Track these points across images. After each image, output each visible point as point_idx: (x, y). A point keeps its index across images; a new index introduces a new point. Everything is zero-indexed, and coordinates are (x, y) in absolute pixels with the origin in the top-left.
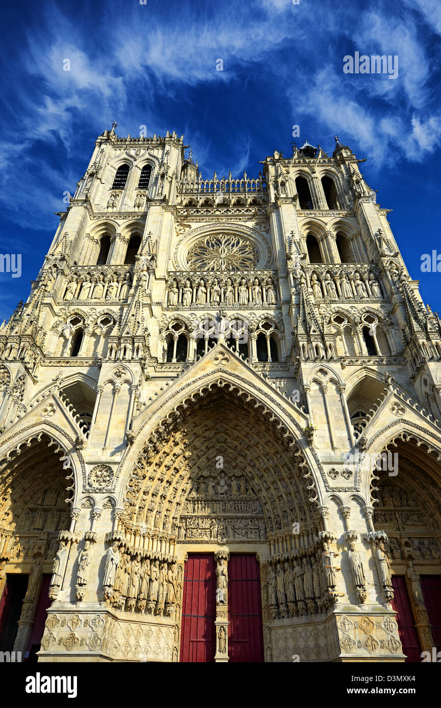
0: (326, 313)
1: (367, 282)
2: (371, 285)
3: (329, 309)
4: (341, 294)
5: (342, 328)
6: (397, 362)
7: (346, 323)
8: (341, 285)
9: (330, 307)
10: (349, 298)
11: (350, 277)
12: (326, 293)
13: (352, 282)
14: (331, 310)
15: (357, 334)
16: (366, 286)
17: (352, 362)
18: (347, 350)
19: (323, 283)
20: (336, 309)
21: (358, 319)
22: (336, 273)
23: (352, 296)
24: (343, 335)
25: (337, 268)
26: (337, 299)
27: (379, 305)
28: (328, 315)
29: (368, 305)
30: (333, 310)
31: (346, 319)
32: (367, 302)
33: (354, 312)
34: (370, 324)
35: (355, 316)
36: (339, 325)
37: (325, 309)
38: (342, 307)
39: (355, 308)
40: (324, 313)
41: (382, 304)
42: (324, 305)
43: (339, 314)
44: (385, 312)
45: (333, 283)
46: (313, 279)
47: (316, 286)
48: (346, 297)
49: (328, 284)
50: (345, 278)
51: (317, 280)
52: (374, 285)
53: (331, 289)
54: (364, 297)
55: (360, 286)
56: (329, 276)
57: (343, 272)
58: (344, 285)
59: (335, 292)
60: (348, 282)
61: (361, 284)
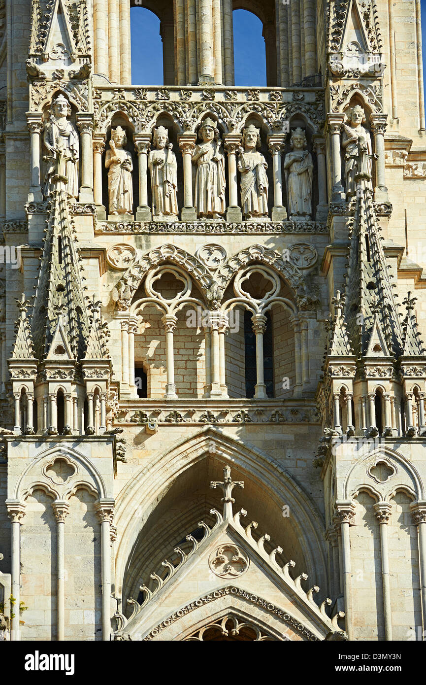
0: (130, 265)
1: (277, 159)
2: (286, 170)
3: (140, 253)
5: (171, 313)
7: (186, 297)
8: (195, 164)
9: (148, 247)
10: (210, 216)
11: (228, 141)
13: (232, 158)
14: (146, 258)
15: (210, 333)
17: (177, 415)
18: (172, 381)
19: (143, 159)
20: (165, 253)
21: (220, 285)
22: (186, 127)
23: (218, 207)
24: (171, 337)
25: (192, 105)
26: (172, 219)
27: (294, 239)
28: (135, 272)
29: (261, 241)
30: (153, 257)
31: (188, 283)
32: (261, 230)
33: (214, 265)
34: (255, 302)
35: (215, 276)
36: (164, 302)
37: (132, 251)
38: (182, 248)
39: (221, 249)
40: (125, 265)
41: (303, 239)
42: (130, 240)
43: (170, 269)
44: (305, 264)
45: (172, 158)
46: (112, 143)
47: (116, 170)
48: (202, 210)
49: (156, 163)
50: (215, 141)
51: (124, 147)
52: (296, 168)
53: (164, 183)
54: (255, 214)
55: (251, 174)
56: (163, 132)
57: (209, 122)
58: (203, 168)
59: (173, 193)
60: (219, 156)
61: (256, 169)
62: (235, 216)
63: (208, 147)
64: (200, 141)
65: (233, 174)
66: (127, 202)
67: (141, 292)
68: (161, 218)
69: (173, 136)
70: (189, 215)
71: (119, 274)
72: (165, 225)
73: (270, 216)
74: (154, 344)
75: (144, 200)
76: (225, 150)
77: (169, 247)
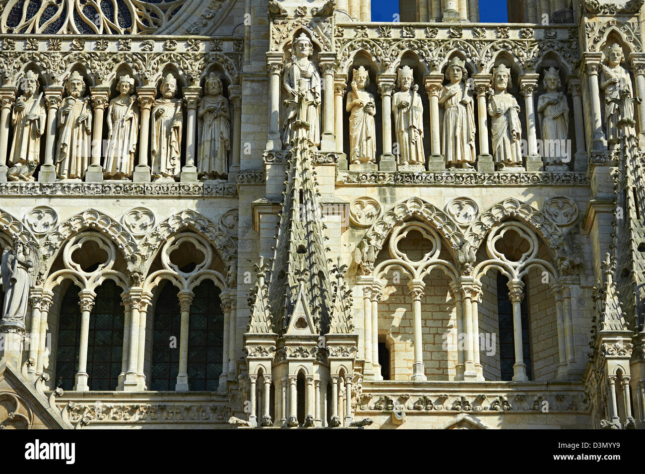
0: (373, 222)
1: (530, 101)
2: (539, 114)
3: (385, 208)
4: (436, 150)
5: (419, 278)
7: (435, 259)
8: (442, 108)
9: (393, 200)
10: (459, 165)
11: (478, 82)
12: (388, 147)
13: (482, 101)
14: (391, 213)
15: (462, 301)
16: (522, 116)
19: (387, 101)
20: (411, 208)
21: (472, 245)
22: (433, 67)
23: (468, 155)
24: (418, 305)
25: (438, 43)
26: (419, 169)
27: (552, 192)
28: (379, 229)
29: (517, 194)
30: (399, 212)
31: (436, 243)
32: (514, 183)
33: (465, 222)
34: (510, 264)
35: (466, 235)
36: (411, 264)
37: (376, 205)
38: (430, 201)
39: (472, 204)
40: (368, 222)
41: (561, 191)
42: (373, 193)
43: (416, 226)
44: (565, 221)
45: (418, 100)
46: (354, 85)
47: (359, 113)
48: (450, 159)
49: (401, 107)
50: (463, 81)
51: (366, 89)
52: (550, 112)
53: (410, 128)
54: (508, 163)
55: (503, 118)
56: (408, 72)
57: (457, 61)
58: (451, 112)
59: (419, 139)
60: (469, 99)
61: (508, 113)
62: (487, 165)
63: (456, 89)
64: (447, 82)
65: (483, 119)
66: (370, 150)
67: (384, 253)
68: (406, 168)
69: (419, 77)
70: (437, 164)
71: (361, 232)
72: (411, 176)
73: (524, 165)
74: (400, 312)
76: (474, 91)
77: (416, 200)
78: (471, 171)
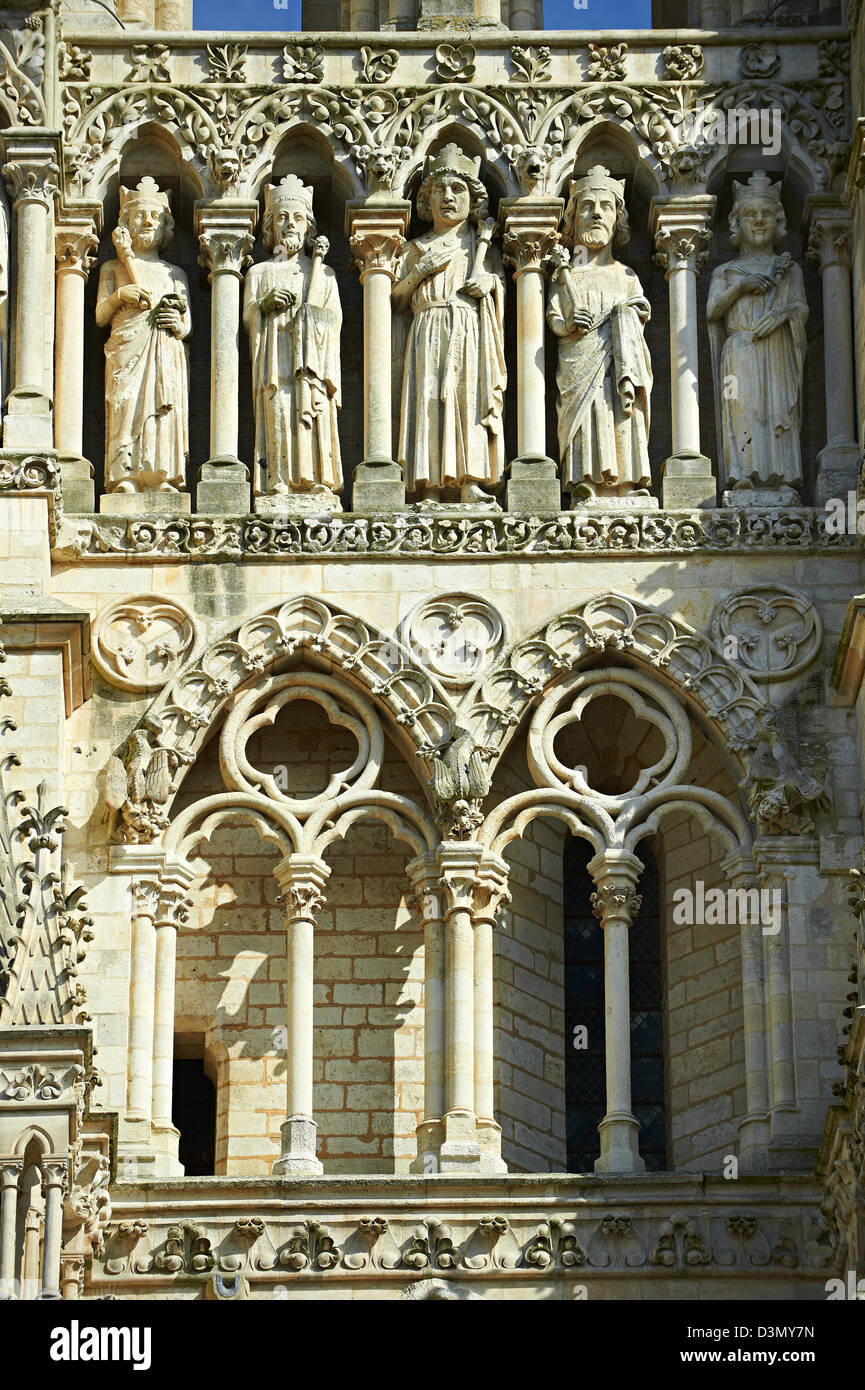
0: (171, 675)
1: (682, 285)
3: (209, 631)
5: (310, 851)
6: (761, 1244)
7: (363, 789)
8: (404, 310)
9: (235, 606)
11: (518, 226)
13: (531, 286)
14: (229, 647)
15: (445, 923)
16: (657, 334)
17: (320, 1242)
18: (305, 1105)
19: (226, 290)
20: (293, 629)
21: (479, 743)
22: (376, 178)
24: (304, 938)
25: (397, 100)
26: (321, 506)
27: (738, 573)
28: (188, 699)
29: (623, 580)
30: (254, 644)
31: (370, 740)
32: (624, 543)
33: (460, 671)
34: (601, 803)
35: (463, 711)
36: (287, 807)
37: (181, 623)
38: (353, 608)
39: (484, 613)
40: (154, 675)
41: (770, 570)
42: (173, 584)
43: (309, 687)
44: (778, 663)
45: (325, 287)
46: (123, 238)
47: (135, 331)
48: (423, 472)
49: (270, 308)
50: (472, 225)
51: (163, 251)
52: (749, 318)
53: (297, 376)
54: (606, 484)
55: (593, 341)
56: (297, 197)
57: (454, 158)
58: (429, 322)
59: (328, 411)
60: (488, 281)
61: (610, 325)
62: (538, 489)
63: (447, 248)
64: (421, 227)
65: (532, 343)
66: (167, 449)
67: (206, 771)
68: (281, 506)
69: (331, 213)
70: (380, 491)
71: (132, 709)
72: (298, 529)
73: (656, 490)
74: (247, 964)
75: (226, 439)
76: (506, 258)
77: (309, 605)
78: (487, 510)
